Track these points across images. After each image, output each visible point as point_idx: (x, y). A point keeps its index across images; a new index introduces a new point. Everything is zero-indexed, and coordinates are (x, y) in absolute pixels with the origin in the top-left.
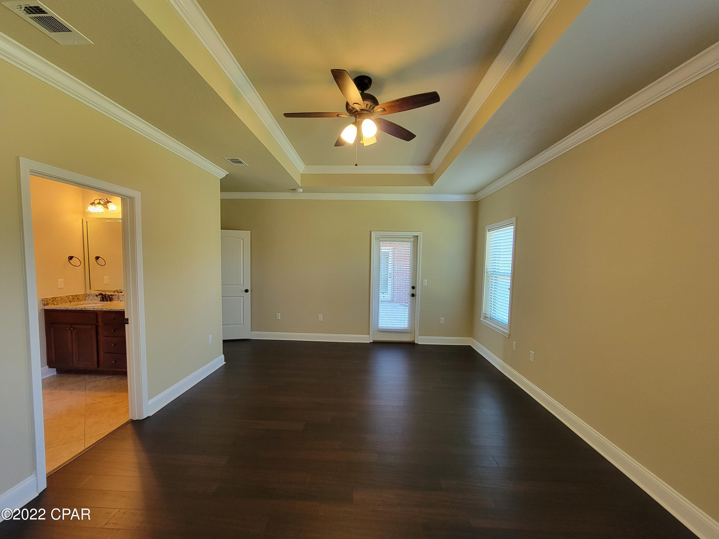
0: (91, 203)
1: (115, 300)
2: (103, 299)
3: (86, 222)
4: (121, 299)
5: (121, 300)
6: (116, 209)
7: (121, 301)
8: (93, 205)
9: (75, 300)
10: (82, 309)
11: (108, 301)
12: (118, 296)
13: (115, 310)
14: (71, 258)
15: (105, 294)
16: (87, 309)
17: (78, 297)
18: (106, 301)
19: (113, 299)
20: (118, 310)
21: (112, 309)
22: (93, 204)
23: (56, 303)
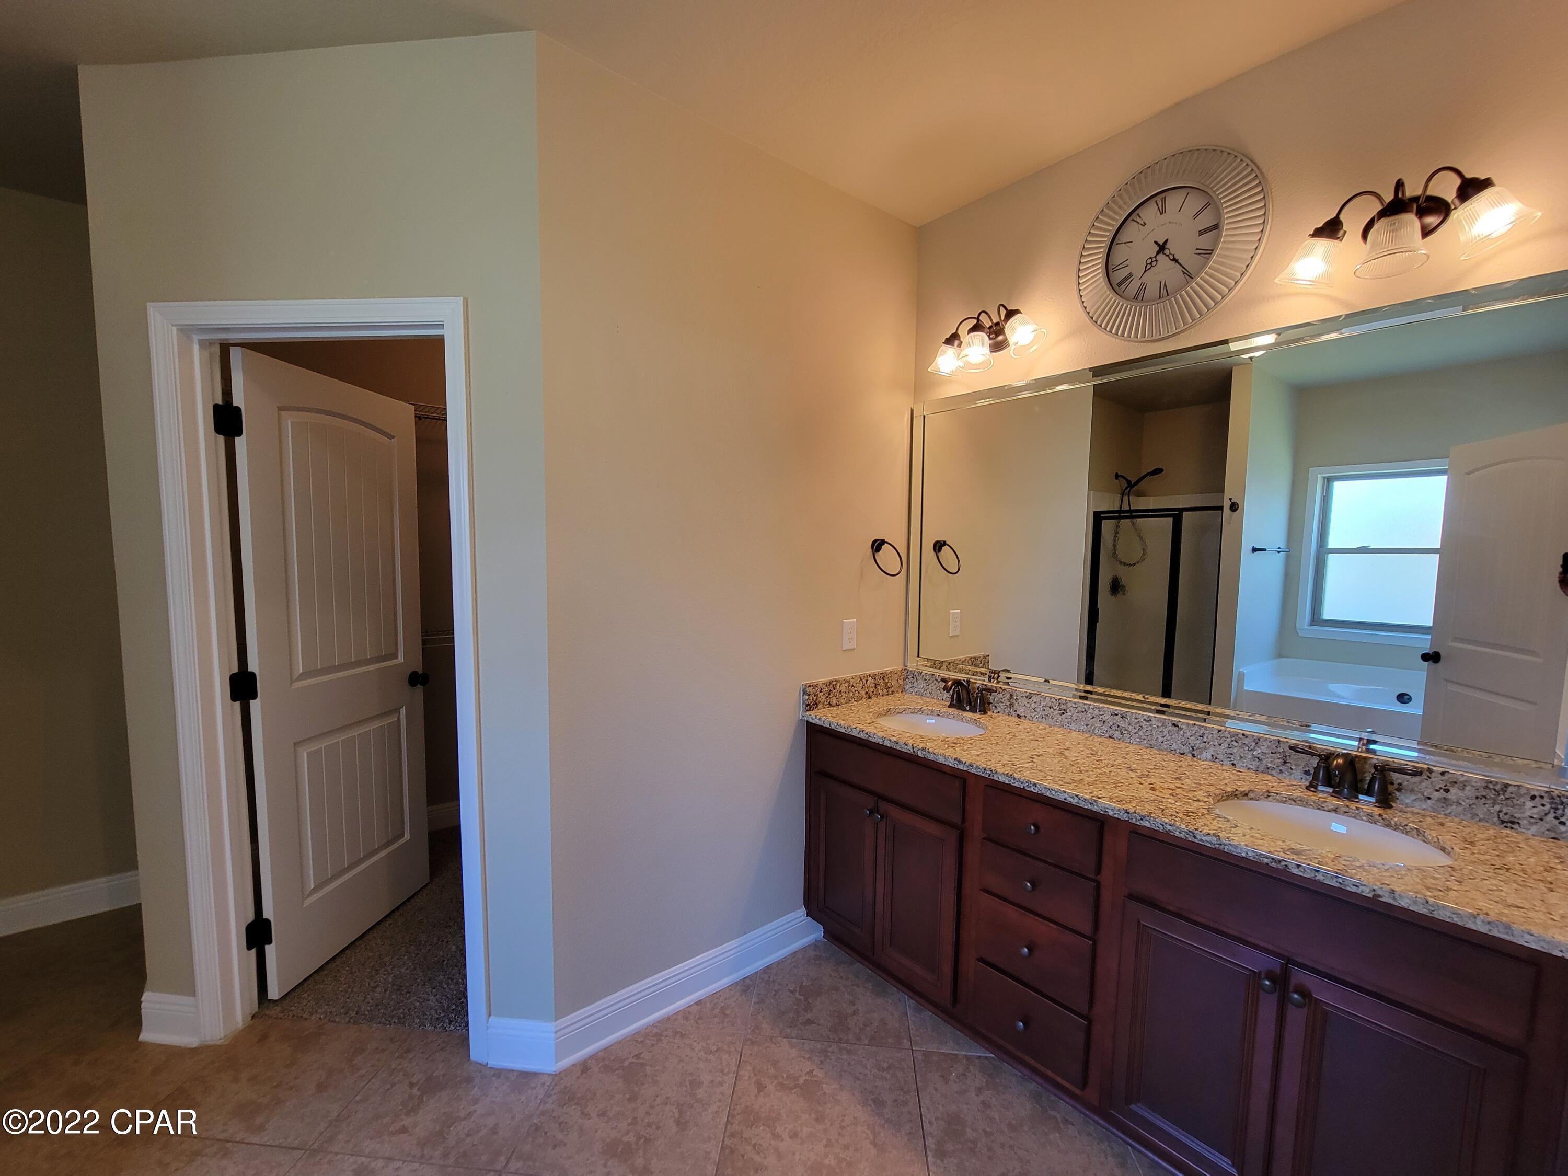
0: (947, 339)
1: (999, 709)
2: (959, 700)
3: (922, 417)
4: (1021, 711)
5: (1018, 713)
6: (1032, 336)
7: (1019, 716)
8: (953, 345)
9: (880, 691)
10: (915, 750)
11: (975, 712)
12: (1008, 696)
13: (1048, 794)
14: (877, 545)
15: (968, 681)
16: (931, 757)
17: (887, 681)
18: (970, 711)
19: (989, 704)
20: (1066, 796)
21: (1035, 785)
22: (953, 339)
23: (834, 701)
